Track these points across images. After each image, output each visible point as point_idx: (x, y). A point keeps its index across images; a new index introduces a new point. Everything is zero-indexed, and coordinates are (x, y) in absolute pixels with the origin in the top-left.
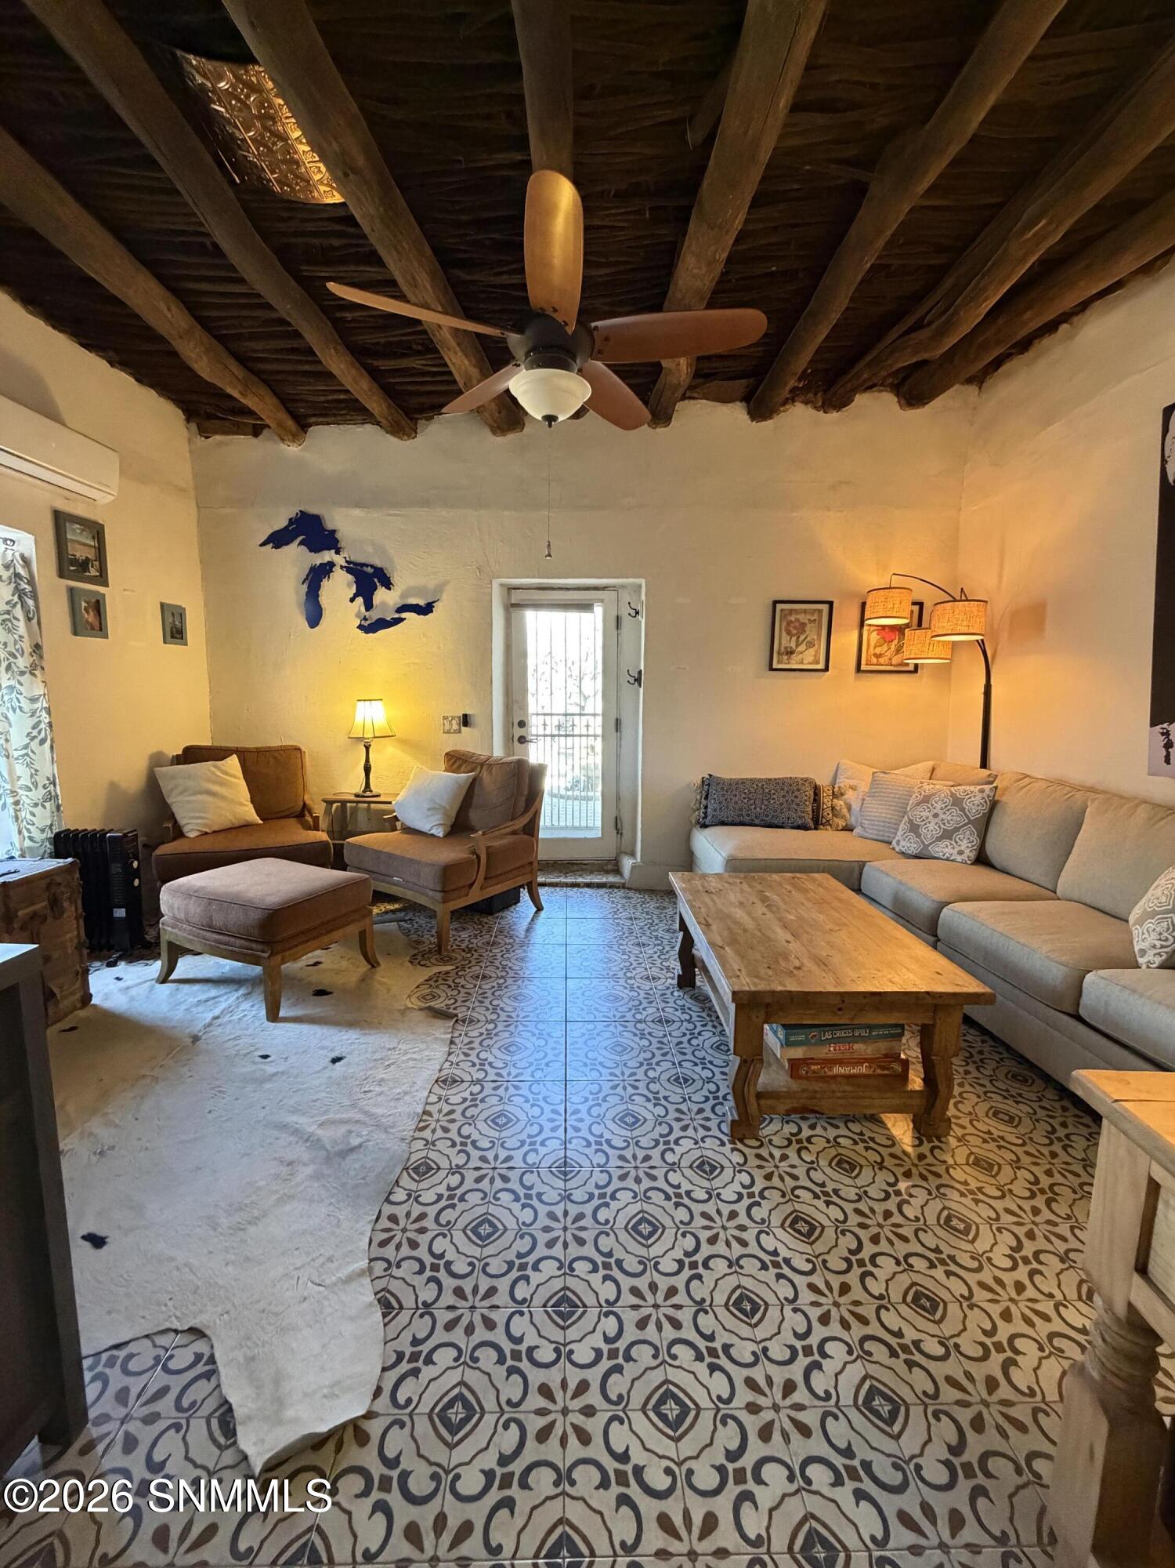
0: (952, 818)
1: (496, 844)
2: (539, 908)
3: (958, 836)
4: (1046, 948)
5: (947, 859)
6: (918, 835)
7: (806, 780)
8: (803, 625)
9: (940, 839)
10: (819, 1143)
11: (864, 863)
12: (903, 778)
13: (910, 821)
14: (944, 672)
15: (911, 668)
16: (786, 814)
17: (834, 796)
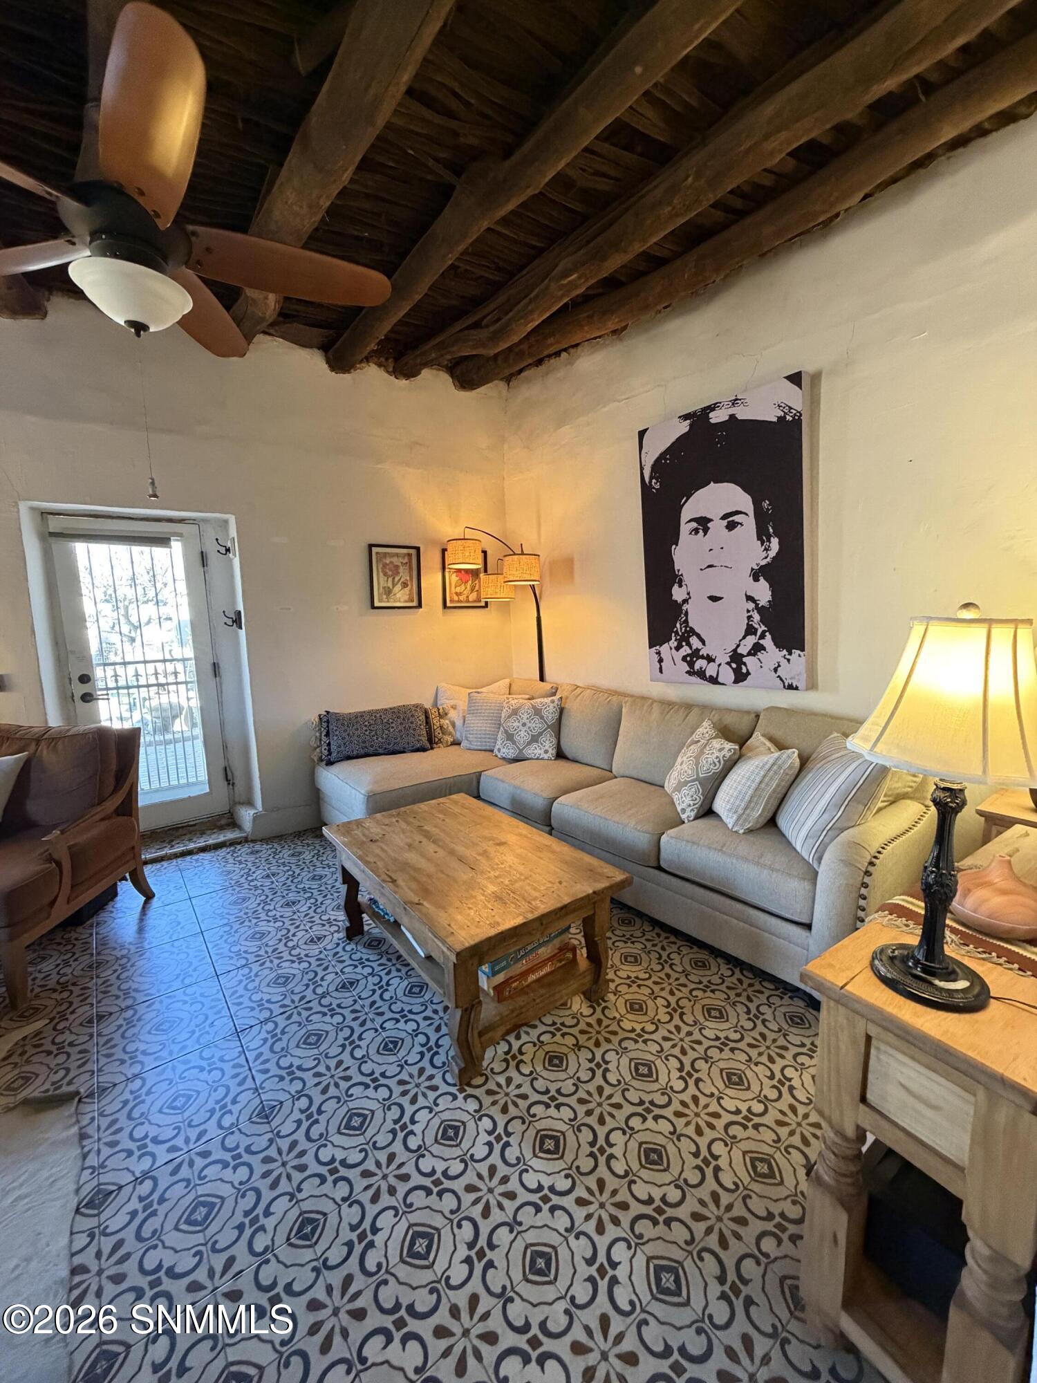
0: (536, 725)
1: (82, 839)
2: (149, 896)
3: (542, 739)
4: (632, 824)
5: (537, 759)
6: (514, 743)
7: (416, 706)
8: (397, 567)
9: (529, 743)
10: (529, 1049)
11: (479, 775)
12: (492, 695)
13: (506, 732)
14: (505, 607)
15: (483, 604)
16: (406, 740)
17: (440, 716)
